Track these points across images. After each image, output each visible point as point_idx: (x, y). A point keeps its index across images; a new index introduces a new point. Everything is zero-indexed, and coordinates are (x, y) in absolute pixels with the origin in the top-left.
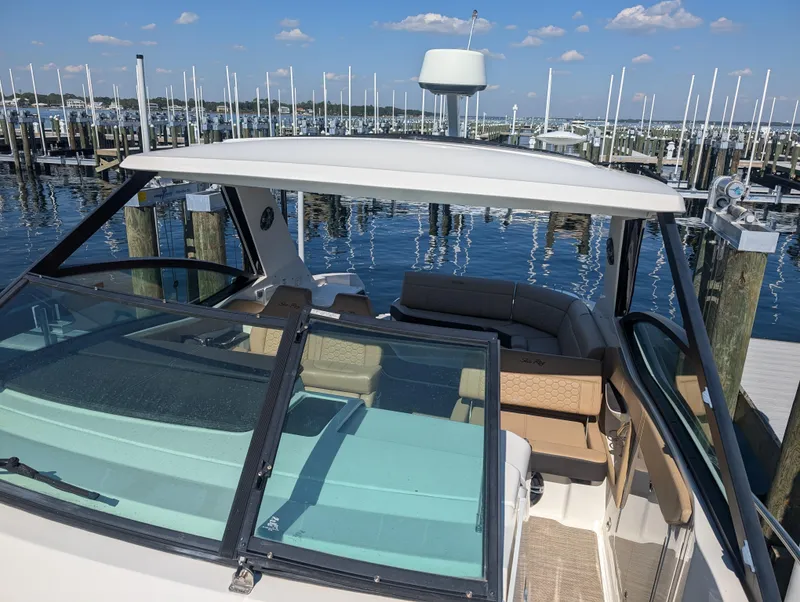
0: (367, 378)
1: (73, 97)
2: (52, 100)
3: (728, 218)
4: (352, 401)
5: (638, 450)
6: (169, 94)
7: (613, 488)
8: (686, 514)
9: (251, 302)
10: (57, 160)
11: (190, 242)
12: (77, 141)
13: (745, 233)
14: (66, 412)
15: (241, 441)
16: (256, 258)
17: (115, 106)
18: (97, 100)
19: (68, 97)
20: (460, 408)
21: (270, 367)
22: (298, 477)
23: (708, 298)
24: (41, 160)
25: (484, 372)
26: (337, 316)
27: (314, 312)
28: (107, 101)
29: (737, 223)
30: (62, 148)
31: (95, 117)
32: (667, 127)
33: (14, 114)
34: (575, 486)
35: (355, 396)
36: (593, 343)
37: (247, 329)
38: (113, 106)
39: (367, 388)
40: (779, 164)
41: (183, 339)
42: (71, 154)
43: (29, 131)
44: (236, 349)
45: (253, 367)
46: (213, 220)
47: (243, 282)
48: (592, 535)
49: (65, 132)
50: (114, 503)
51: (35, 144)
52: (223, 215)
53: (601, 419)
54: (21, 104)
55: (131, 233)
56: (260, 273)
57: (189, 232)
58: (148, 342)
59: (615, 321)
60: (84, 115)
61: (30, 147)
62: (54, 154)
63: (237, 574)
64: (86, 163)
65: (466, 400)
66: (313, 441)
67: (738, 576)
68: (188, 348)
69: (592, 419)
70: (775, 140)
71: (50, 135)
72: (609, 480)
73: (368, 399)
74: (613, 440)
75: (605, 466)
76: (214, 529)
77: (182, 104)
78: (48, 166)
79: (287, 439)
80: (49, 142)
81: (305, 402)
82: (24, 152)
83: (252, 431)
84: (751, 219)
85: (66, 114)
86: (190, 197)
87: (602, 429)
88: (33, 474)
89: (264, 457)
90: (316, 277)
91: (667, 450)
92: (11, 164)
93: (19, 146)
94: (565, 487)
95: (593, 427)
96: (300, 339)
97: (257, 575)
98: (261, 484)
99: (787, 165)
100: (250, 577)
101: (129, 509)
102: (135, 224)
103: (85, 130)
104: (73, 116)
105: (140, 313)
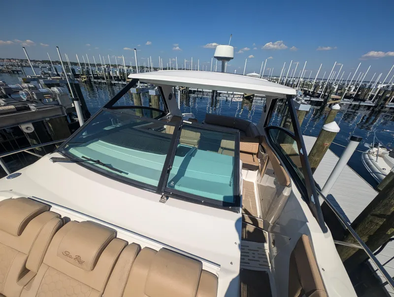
0: (196, 141)
1: (120, 65)
2: (115, 66)
3: (296, 101)
4: (193, 148)
5: (270, 162)
6: (145, 65)
7: (260, 172)
8: (288, 183)
9: (166, 119)
10: (116, 82)
11: (150, 104)
12: (121, 77)
13: (301, 105)
14: (115, 147)
15: (163, 157)
16: (167, 108)
17: (131, 68)
18: (126, 66)
19: (119, 65)
20: (220, 150)
21: (171, 137)
22: (178, 168)
23: (287, 123)
24: (113, 82)
25: (234, 142)
26: (191, 123)
27: (184, 121)
28: (129, 67)
29: (299, 102)
30: (117, 79)
31: (126, 70)
32: (275, 78)
33: (105, 69)
34: (249, 171)
35: (193, 146)
36: (256, 134)
37: (165, 127)
38: (130, 68)
39: (196, 144)
40: (304, 89)
41: (149, 129)
42: (120, 80)
43: (109, 74)
44: (162, 132)
45: (166, 137)
46: (156, 98)
47: (164, 114)
48: (253, 183)
49: (118, 74)
50: (127, 174)
51: (111, 78)
52: (159, 96)
53: (257, 154)
54: (107, 67)
55: (135, 100)
56: (169, 112)
57: (150, 101)
58: (139, 129)
59: (263, 128)
60: (123, 70)
61: (110, 78)
62: (116, 80)
63: (162, 198)
64: (124, 83)
65: (222, 148)
66: (183, 158)
67: (307, 203)
68: (150, 131)
69: (255, 154)
70: (304, 82)
71: (114, 75)
72: (259, 170)
73: (197, 146)
74: (260, 160)
75: (258, 167)
76: (155, 183)
77: (148, 68)
78: (114, 83)
79: (176, 157)
80: (115, 77)
81: (180, 147)
82: (108, 79)
83: (166, 155)
84: (303, 101)
85: (118, 69)
86: (150, 91)
87: (257, 157)
88: (104, 165)
89: (169, 164)
90: (183, 114)
91: (281, 164)
92: (105, 83)
93: (107, 78)
94: (246, 171)
95: (255, 156)
96: (180, 129)
97: (167, 198)
98: (169, 172)
99: (306, 89)
100: (165, 198)
101: (131, 176)
102: (136, 98)
103: (123, 74)
104: (120, 70)
105: (138, 121)
